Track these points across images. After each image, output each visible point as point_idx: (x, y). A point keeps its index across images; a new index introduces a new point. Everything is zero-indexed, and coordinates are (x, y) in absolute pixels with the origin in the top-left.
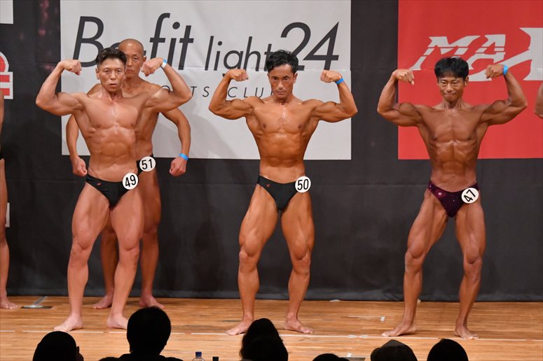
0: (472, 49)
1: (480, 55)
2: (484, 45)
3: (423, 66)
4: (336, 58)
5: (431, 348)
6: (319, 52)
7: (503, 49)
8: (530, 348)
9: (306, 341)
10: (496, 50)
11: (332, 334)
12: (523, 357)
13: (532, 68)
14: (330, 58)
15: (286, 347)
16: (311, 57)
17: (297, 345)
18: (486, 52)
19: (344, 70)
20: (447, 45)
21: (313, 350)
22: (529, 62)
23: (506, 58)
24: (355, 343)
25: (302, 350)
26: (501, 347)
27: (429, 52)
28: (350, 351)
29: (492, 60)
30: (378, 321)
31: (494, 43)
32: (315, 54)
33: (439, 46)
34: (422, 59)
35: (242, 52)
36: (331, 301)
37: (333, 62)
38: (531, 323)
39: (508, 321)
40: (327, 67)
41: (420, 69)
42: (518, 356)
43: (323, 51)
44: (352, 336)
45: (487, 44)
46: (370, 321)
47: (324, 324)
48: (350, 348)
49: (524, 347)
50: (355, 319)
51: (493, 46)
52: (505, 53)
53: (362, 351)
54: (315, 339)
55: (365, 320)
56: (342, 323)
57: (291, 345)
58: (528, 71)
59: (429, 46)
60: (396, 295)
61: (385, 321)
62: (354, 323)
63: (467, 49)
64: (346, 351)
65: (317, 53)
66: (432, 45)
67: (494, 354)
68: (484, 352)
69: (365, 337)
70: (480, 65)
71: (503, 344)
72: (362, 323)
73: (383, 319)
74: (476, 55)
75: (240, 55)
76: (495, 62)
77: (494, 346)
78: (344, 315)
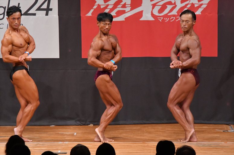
0: (116, 5)
1: (119, 8)
2: (121, 4)
3: (92, 14)
4: (51, 10)
5: (98, 147)
6: (43, 7)
7: (130, 6)
8: (144, 146)
9: (39, 145)
10: (126, 6)
11: (51, 142)
12: (141, 150)
13: (144, 14)
14: (48, 10)
15: (29, 148)
16: (39, 9)
17: (34, 147)
18: (122, 7)
19: (55, 15)
20: (104, 4)
21: (42, 149)
22: (142, 11)
23: (131, 10)
24: (62, 146)
25: (37, 149)
26: (131, 146)
27: (95, 7)
28: (60, 149)
29: (125, 11)
30: (73, 135)
31: (125, 3)
32: (41, 8)
33: (100, 4)
34: (92, 11)
35: (5, 7)
36: (51, 126)
37: (49, 12)
38: (145, 134)
39: (134, 133)
40: (47, 14)
41: (91, 15)
42: (139, 150)
43: (45, 6)
44: (60, 143)
45: (122, 3)
46: (69, 135)
47: (47, 137)
48: (60, 148)
49: (141, 146)
50: (62, 134)
51: (125, 4)
52: (130, 8)
53: (66, 150)
54: (42, 145)
55: (67, 135)
56: (56, 136)
57: (31, 147)
58: (141, 16)
59: (95, 4)
60: (82, 122)
61: (76, 135)
62: (62, 136)
63: (113, 6)
64: (57, 149)
65: (42, 7)
66: (97, 4)
67: (128, 149)
68: (123, 148)
69: (67, 143)
70: (119, 13)
71: (132, 144)
72: (65, 136)
73: (75, 134)
74: (117, 8)
75: (5, 8)
76: (126, 12)
77: (128, 146)
78: (57, 133)
